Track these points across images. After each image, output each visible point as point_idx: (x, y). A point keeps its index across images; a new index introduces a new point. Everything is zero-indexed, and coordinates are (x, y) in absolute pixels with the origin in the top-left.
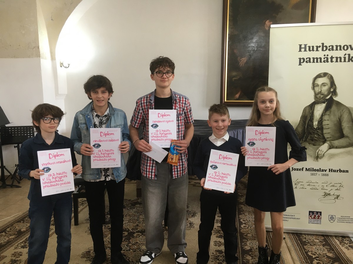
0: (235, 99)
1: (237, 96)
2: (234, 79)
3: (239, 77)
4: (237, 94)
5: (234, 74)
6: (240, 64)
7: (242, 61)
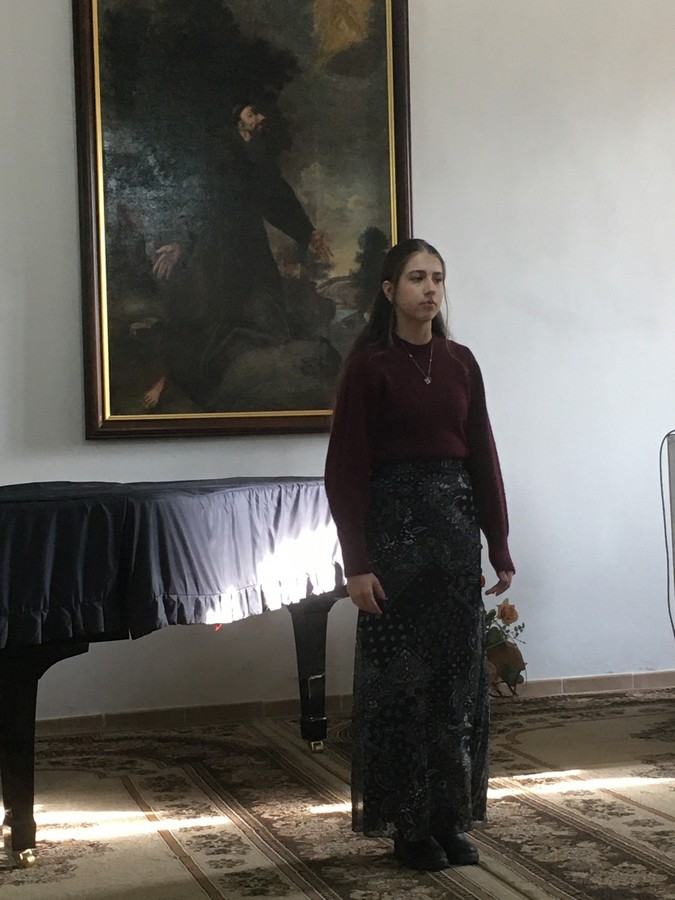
0: (147, 407)
1: (154, 395)
2: (135, 326)
3: (155, 320)
4: (149, 388)
5: (134, 306)
6: (157, 271)
7: (163, 256)
